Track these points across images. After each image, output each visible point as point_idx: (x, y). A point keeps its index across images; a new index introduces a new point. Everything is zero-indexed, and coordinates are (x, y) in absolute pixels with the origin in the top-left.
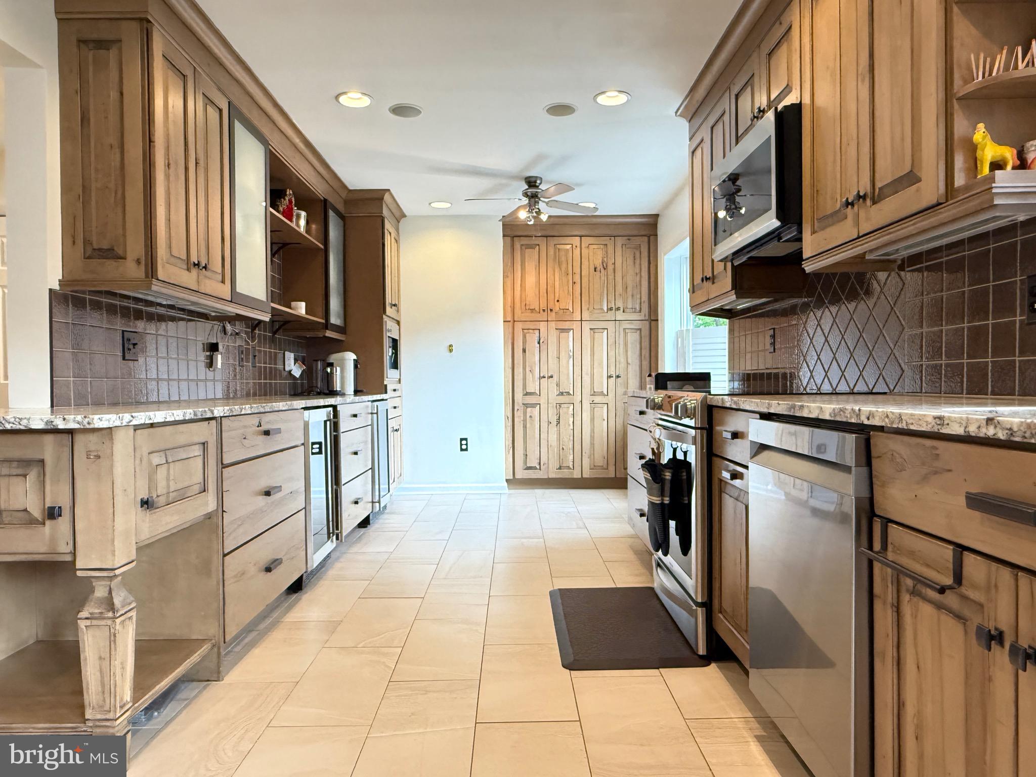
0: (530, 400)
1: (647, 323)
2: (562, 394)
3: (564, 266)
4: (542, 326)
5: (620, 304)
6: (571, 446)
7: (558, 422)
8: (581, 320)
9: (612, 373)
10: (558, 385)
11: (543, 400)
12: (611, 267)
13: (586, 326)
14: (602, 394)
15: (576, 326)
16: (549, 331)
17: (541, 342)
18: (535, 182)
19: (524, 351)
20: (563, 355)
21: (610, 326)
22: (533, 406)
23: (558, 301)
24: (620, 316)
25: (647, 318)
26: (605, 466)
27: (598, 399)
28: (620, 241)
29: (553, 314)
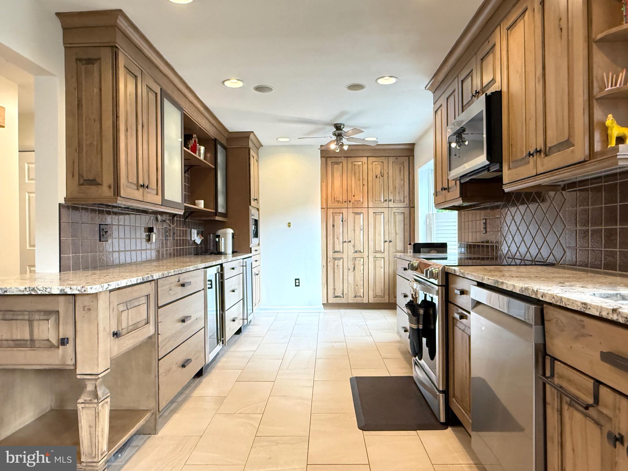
0: (337, 255)
1: (408, 209)
2: (356, 252)
3: (357, 175)
4: (344, 211)
5: (391, 197)
6: (362, 284)
7: (354, 269)
8: (368, 208)
9: (387, 239)
10: (354, 246)
11: (345, 256)
12: (386, 176)
13: (371, 211)
14: (380, 252)
15: (365, 211)
16: (348, 214)
17: (344, 220)
18: (340, 127)
19: (333, 226)
20: (357, 228)
21: (386, 210)
22: (339, 259)
23: (354, 196)
24: (391, 204)
25: (408, 206)
26: (383, 296)
27: (378, 255)
28: (391, 160)
29: (351, 204)
